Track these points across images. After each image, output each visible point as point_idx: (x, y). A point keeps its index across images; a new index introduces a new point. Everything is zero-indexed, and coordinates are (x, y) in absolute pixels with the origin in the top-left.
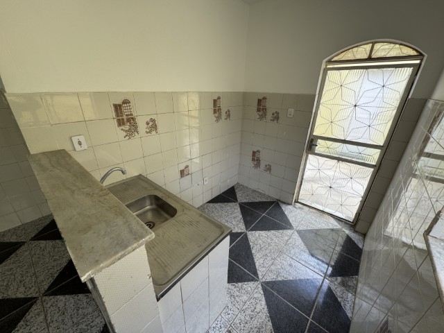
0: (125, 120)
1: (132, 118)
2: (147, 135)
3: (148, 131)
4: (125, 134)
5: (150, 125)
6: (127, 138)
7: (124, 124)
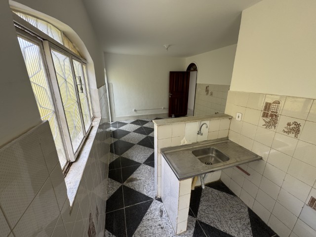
0: (269, 115)
1: (276, 115)
2: (283, 133)
3: (286, 130)
4: (264, 123)
5: (291, 127)
6: (265, 127)
7: (267, 117)
